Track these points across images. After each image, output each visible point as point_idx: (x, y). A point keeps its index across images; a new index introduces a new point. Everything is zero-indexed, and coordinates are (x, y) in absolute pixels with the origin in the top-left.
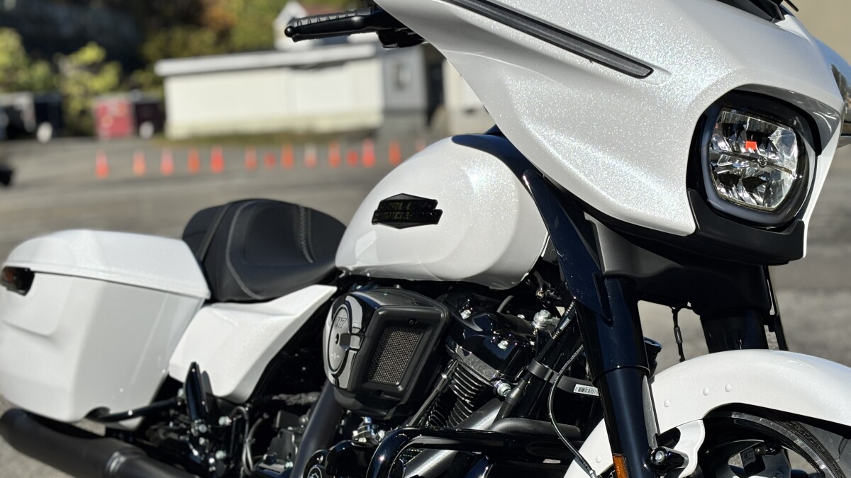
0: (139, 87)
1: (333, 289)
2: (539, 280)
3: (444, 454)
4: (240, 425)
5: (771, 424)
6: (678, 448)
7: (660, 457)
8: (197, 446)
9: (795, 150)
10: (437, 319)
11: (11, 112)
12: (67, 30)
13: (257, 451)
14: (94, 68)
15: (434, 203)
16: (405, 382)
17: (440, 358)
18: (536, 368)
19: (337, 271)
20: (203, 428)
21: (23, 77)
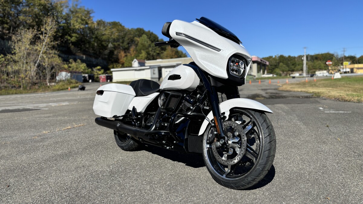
0: (107, 73)
1: (159, 93)
2: (198, 89)
3: (183, 118)
4: (142, 117)
5: (242, 110)
6: (225, 115)
7: (222, 116)
8: (134, 122)
9: (243, 65)
10: (180, 96)
11: (84, 77)
12: (94, 63)
13: (145, 122)
14: (99, 70)
15: (180, 75)
16: (174, 107)
17: (180, 103)
18: (198, 104)
19: (160, 90)
20: (135, 118)
21: (86, 71)
